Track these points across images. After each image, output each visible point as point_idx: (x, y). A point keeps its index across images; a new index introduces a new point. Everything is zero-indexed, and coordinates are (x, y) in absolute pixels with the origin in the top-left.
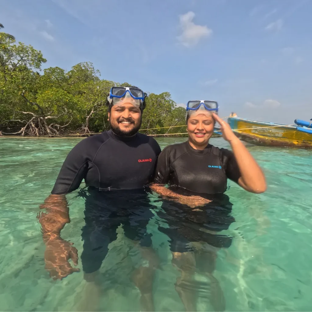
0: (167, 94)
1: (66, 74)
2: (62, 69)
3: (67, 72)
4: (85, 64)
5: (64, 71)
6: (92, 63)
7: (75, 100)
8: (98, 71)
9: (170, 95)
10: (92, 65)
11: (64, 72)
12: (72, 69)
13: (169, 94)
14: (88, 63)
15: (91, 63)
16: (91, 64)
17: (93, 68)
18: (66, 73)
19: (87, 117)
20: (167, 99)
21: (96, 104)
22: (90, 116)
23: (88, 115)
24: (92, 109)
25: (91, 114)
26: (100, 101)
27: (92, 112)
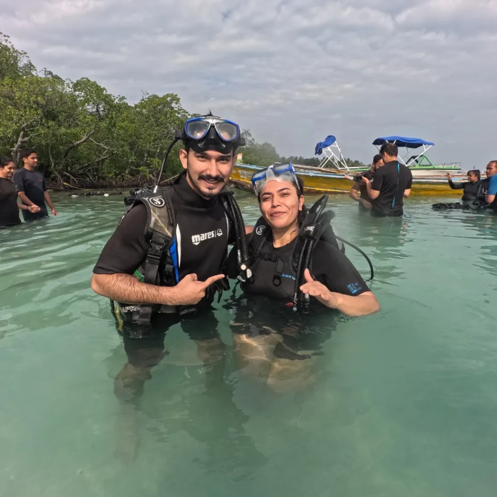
0: (175, 99)
6: (8, 36)
9: (179, 99)
13: (177, 97)
15: (5, 36)
16: (6, 38)
19: (12, 149)
20: (176, 107)
21: (25, 124)
22: (17, 149)
23: (12, 146)
24: (20, 133)
25: (19, 143)
26: (32, 119)
27: (20, 139)
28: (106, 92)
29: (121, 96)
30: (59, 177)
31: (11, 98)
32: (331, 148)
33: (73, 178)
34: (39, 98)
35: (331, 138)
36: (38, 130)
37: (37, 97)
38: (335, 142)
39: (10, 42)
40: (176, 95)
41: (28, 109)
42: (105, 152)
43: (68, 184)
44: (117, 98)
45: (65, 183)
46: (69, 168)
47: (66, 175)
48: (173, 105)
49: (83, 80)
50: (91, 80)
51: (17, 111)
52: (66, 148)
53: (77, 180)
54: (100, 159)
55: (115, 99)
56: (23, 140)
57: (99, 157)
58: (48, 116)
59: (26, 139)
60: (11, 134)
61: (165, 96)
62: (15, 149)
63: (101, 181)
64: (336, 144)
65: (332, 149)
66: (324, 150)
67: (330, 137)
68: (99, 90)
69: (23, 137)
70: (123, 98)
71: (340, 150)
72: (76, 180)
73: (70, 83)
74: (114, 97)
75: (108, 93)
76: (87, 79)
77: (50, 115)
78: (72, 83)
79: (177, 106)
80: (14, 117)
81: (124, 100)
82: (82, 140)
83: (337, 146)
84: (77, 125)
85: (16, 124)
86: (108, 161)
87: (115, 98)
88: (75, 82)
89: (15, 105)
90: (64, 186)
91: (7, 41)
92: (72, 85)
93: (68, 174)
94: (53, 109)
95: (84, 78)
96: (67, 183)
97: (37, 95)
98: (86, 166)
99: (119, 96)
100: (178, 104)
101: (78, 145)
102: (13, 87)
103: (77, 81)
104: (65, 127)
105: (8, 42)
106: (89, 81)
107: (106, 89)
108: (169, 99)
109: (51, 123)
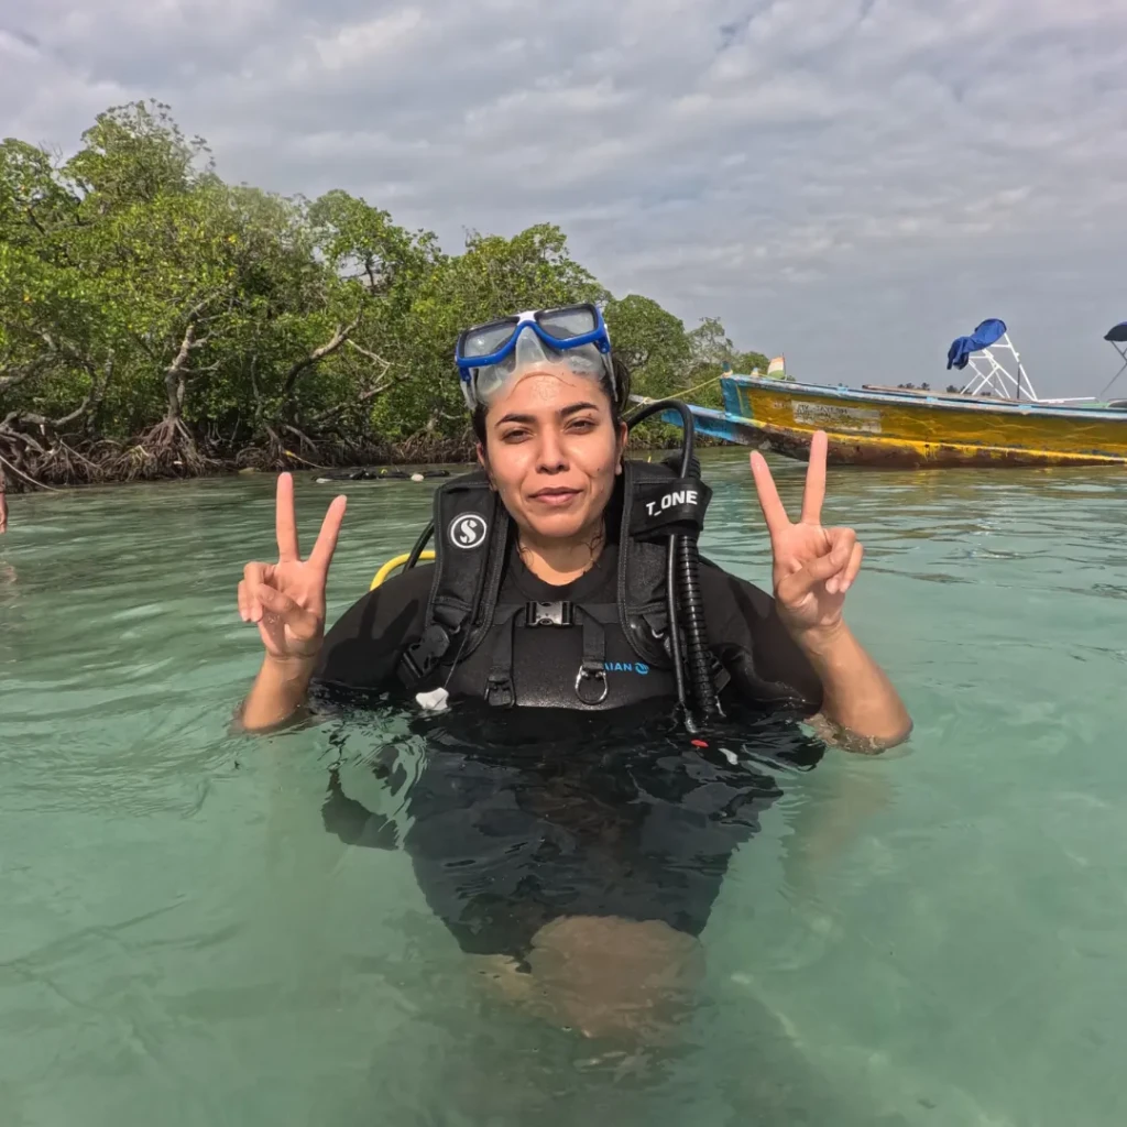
0: (554, 238)
1: (62, 171)
2: (35, 145)
3: (62, 164)
4: (133, 111)
5: (47, 156)
6: (168, 107)
7: (83, 292)
8: (203, 141)
9: (564, 237)
10: (170, 114)
11: (51, 162)
12: (83, 147)
13: (558, 233)
14: (148, 107)
15: (161, 106)
16: (164, 110)
17: (177, 133)
18: (60, 166)
19: (166, 369)
20: (553, 260)
21: (199, 306)
22: (178, 367)
23: (168, 362)
24: (185, 329)
25: (183, 354)
26: (213, 291)
27: (185, 344)
28: (390, 221)
29: (426, 231)
30: (274, 435)
31: (169, 243)
32: (994, 352)
33: (308, 439)
34: (232, 239)
35: (994, 327)
36: (227, 319)
37: (226, 237)
38: (1005, 335)
39: (170, 119)
40: (557, 228)
41: (205, 267)
42: (380, 377)
43: (293, 455)
44: (415, 235)
45: (288, 453)
46: (296, 417)
47: (289, 432)
48: (548, 255)
49: (335, 195)
50: (351, 196)
51: (182, 271)
52: (290, 366)
53: (316, 444)
54: (369, 394)
55: (410, 239)
56: (194, 345)
57: (367, 389)
58: (251, 287)
59: (199, 343)
60: (165, 330)
61: (527, 231)
62: (173, 368)
63: (371, 446)
64: (1007, 342)
65: (996, 353)
66: (973, 357)
67: (989, 322)
68: (371, 217)
69: (192, 340)
70: (431, 236)
71: (1016, 355)
72: (313, 446)
73: (303, 205)
74: (407, 233)
75: (395, 224)
76: (342, 192)
77: (256, 283)
78: (307, 203)
79: (556, 256)
80: (175, 286)
81: (433, 241)
82: (330, 345)
83: (1010, 346)
84: (321, 305)
85: (178, 304)
86: (383, 399)
87: (411, 236)
88: (314, 201)
89: (178, 261)
90: (285, 458)
91: (164, 116)
92: (308, 209)
93: (295, 431)
94: (262, 269)
95: (336, 191)
96: (293, 452)
97: (227, 229)
98: (336, 412)
99: (421, 231)
100: (562, 252)
101: (320, 357)
102: (174, 215)
103: (320, 199)
104: (290, 311)
105: (167, 119)
106: (347, 197)
107: (389, 215)
108: (537, 239)
109: (257, 301)
